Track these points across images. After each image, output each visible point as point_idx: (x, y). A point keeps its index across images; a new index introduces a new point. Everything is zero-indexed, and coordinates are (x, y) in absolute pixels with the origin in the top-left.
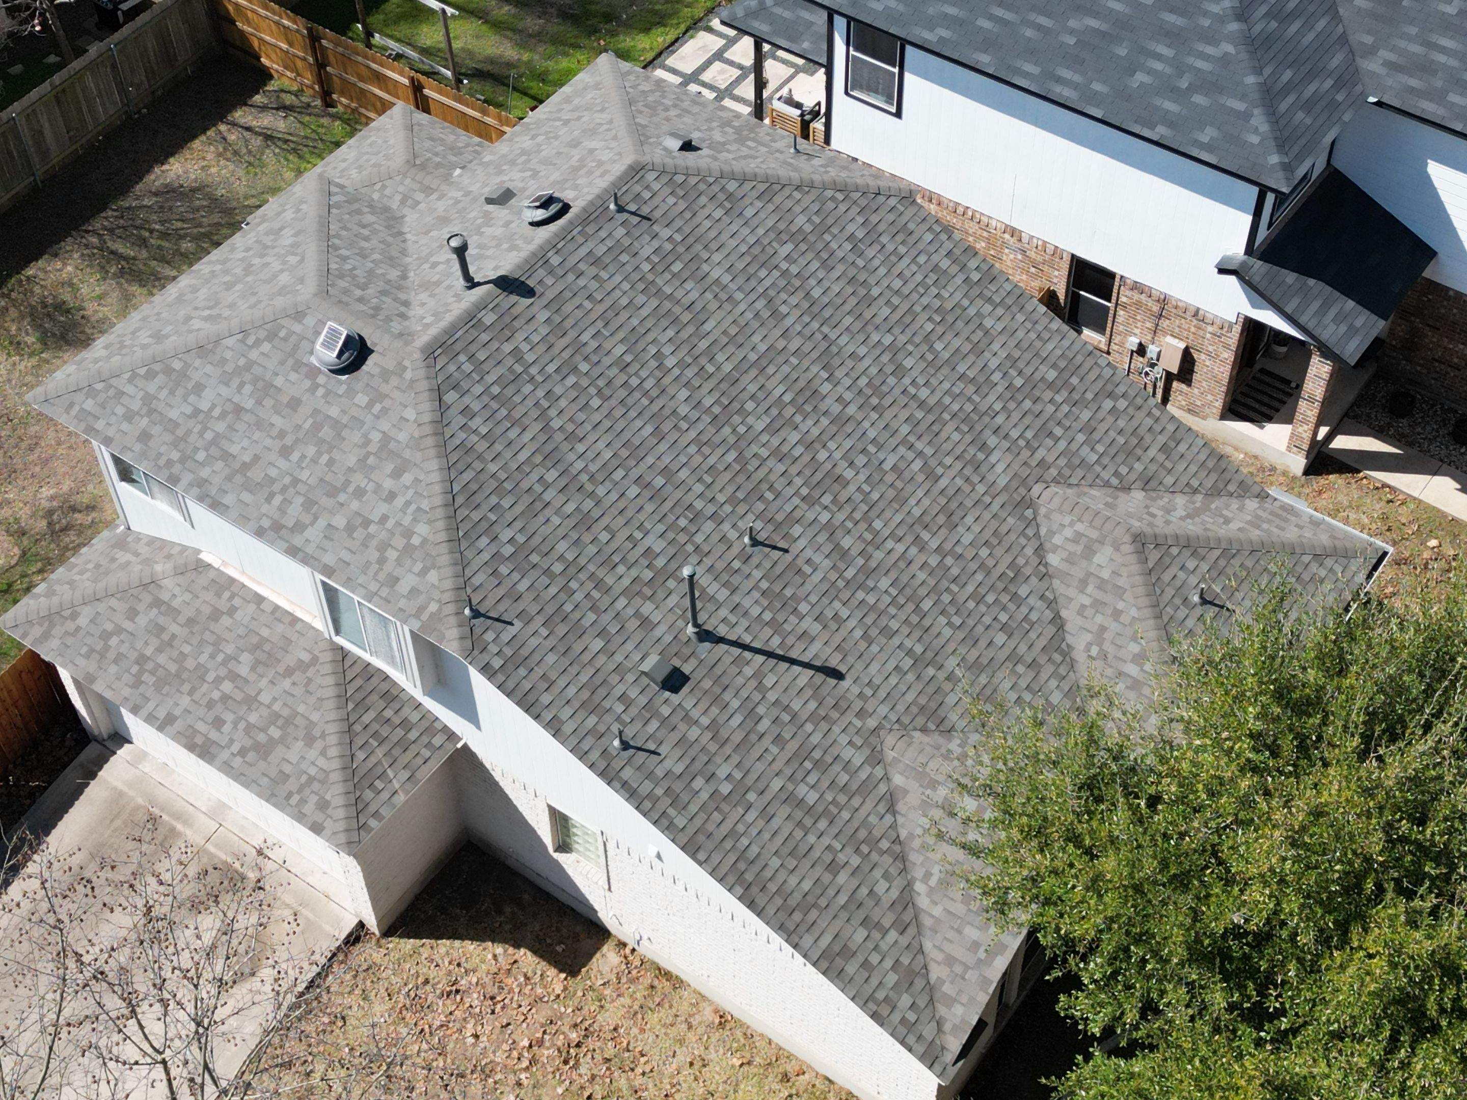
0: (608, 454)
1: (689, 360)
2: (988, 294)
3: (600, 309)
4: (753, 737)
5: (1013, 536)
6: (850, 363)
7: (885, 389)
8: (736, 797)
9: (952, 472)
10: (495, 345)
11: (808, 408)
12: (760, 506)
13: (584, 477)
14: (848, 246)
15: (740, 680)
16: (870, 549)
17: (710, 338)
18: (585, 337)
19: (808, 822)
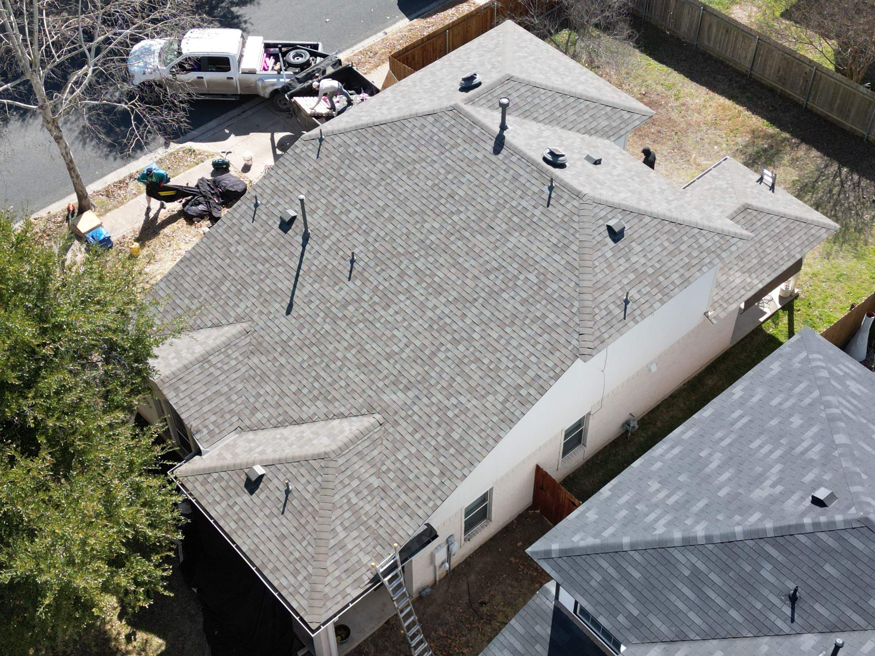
0: (401, 190)
1: (457, 227)
2: (511, 399)
3: (485, 182)
4: (254, 262)
5: (352, 401)
6: (459, 313)
7: (443, 333)
8: (228, 254)
9: (390, 367)
10: (461, 135)
11: (430, 290)
12: (372, 264)
13: (389, 181)
14: (538, 314)
15: (282, 255)
16: (347, 321)
17: (471, 238)
18: (468, 176)
19: (213, 286)
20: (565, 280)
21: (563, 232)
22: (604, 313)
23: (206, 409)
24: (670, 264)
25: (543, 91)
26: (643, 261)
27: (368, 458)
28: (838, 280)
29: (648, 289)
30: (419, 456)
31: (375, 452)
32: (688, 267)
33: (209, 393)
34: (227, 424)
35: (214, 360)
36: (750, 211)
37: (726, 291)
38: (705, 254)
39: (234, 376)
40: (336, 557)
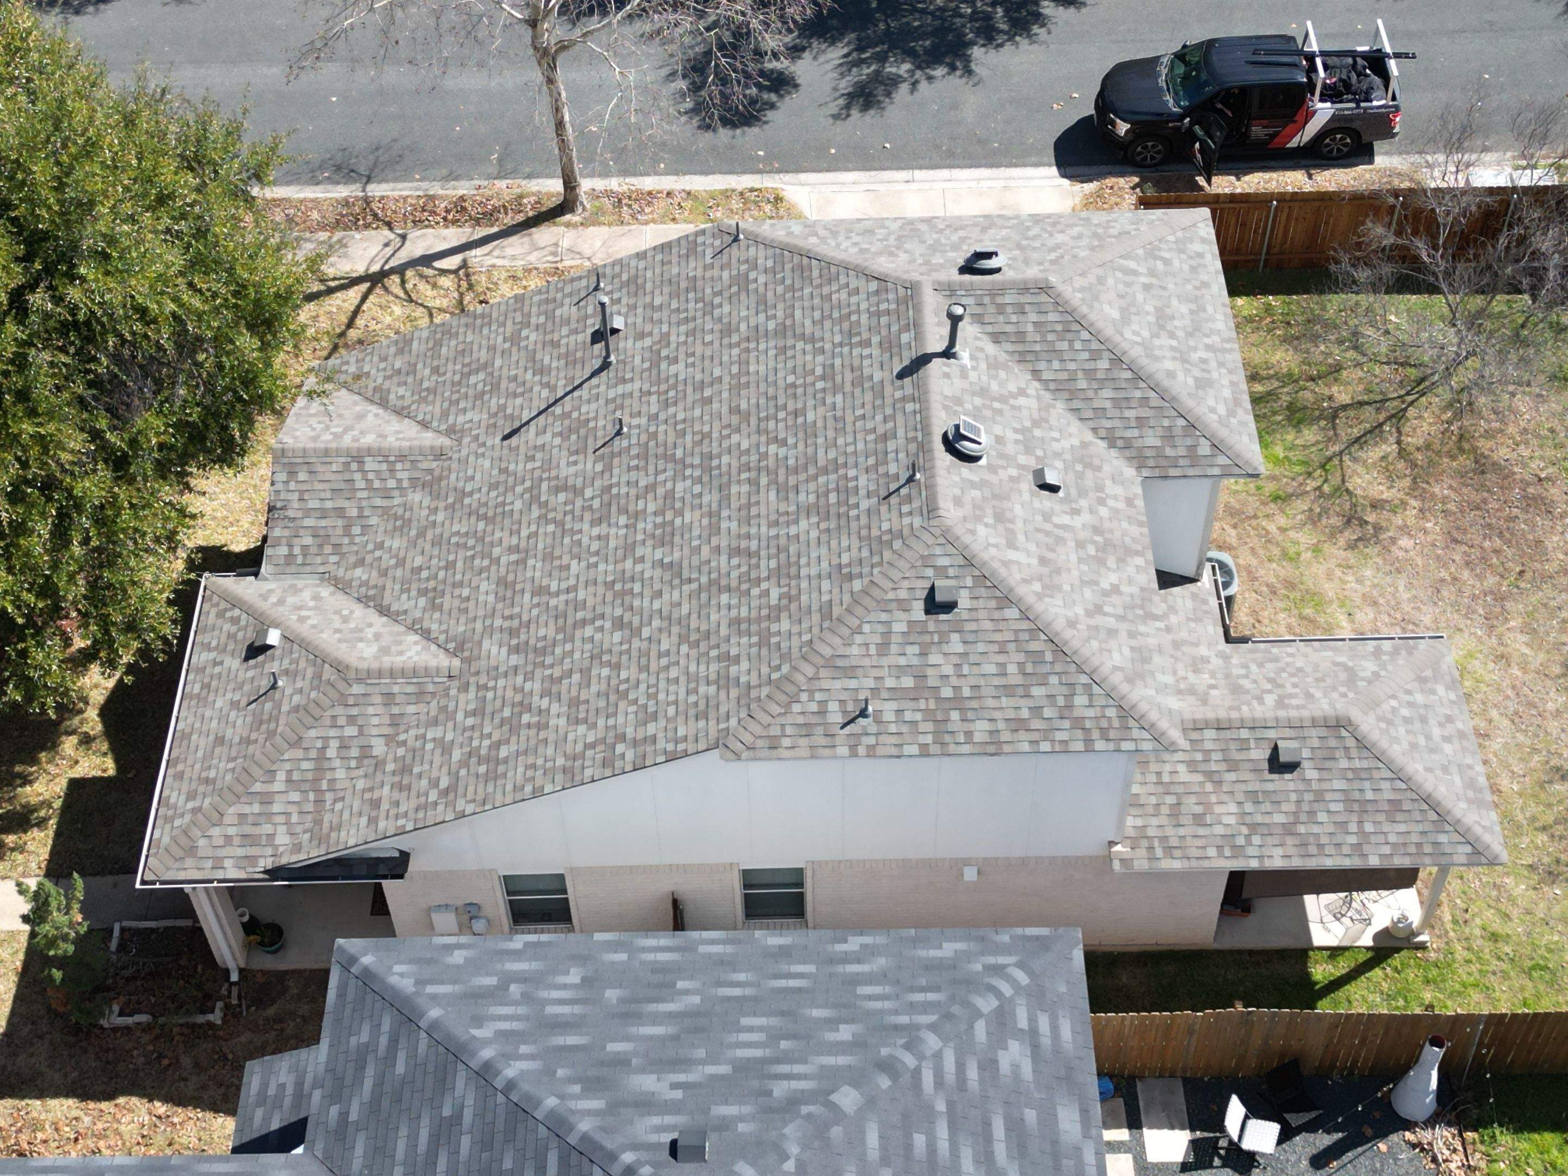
0: (753, 369)
1: (763, 464)
2: (600, 748)
3: (849, 419)
4: (530, 365)
5: (453, 622)
6: (657, 586)
7: (618, 602)
8: (516, 336)
9: (526, 607)
10: (884, 332)
11: (658, 532)
12: (634, 451)
13: (753, 345)
14: (734, 652)
15: (562, 373)
16: (543, 512)
17: (763, 489)
18: (839, 398)
19: (466, 370)
20: (805, 625)
21: (865, 553)
22: (814, 707)
23: (309, 522)
24: (991, 703)
25: (1085, 335)
26: (948, 670)
27: (396, 710)
28: (1528, 973)
29: (918, 716)
30: (445, 748)
31: (411, 709)
32: (1018, 725)
33: (329, 504)
34: (319, 560)
35: (370, 464)
36: (1344, 733)
37: (1182, 832)
38: (1066, 724)
39: (378, 502)
40: (247, 809)
